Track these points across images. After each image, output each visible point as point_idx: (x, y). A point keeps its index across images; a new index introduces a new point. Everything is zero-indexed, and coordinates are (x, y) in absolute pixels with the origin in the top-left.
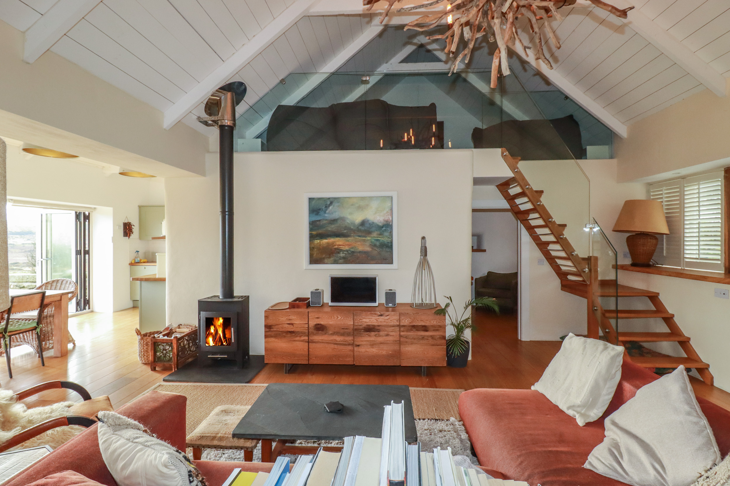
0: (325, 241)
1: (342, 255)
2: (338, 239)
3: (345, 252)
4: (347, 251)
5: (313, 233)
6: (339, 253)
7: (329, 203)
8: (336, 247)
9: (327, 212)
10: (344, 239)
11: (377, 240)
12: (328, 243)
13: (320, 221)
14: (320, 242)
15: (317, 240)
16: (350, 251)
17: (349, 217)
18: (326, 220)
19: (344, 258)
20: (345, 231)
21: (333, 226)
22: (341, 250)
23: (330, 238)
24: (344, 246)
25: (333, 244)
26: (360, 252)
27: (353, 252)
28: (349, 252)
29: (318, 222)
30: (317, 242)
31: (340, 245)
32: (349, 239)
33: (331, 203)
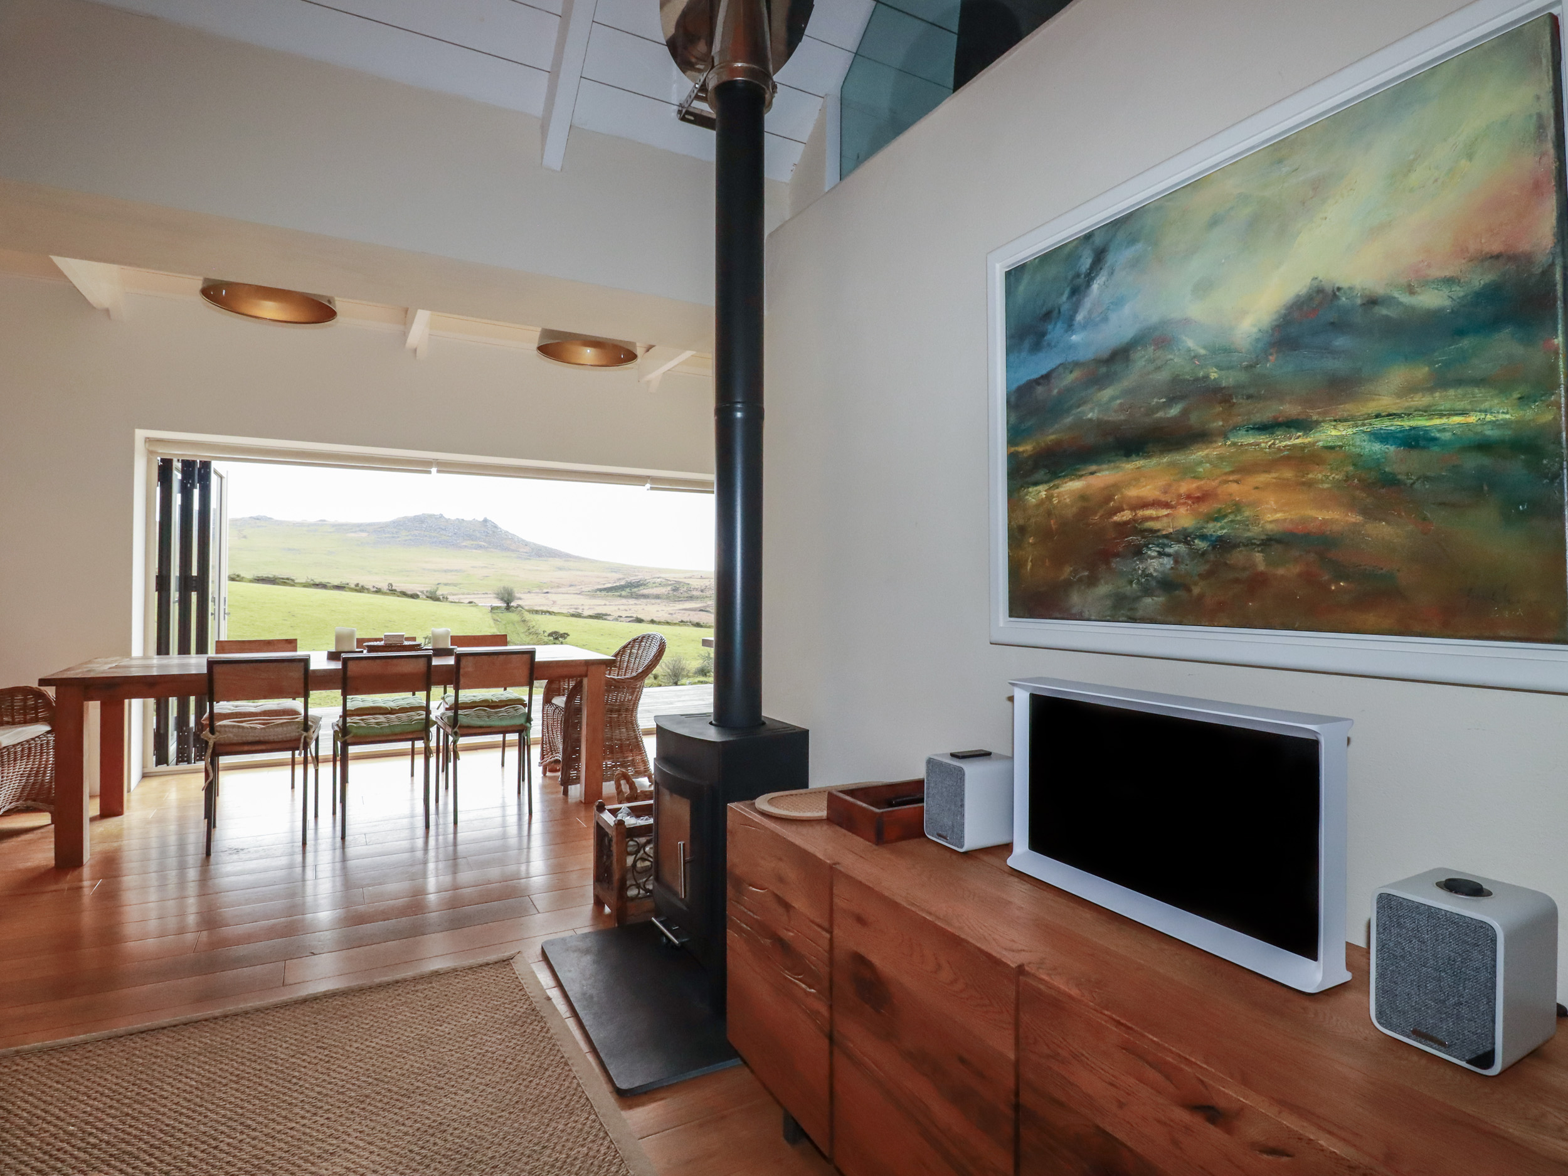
0: (1071, 487)
1: (1156, 565)
2: (1131, 466)
3: (1175, 548)
4: (1185, 537)
5: (1021, 449)
6: (1138, 552)
7: (1086, 262)
8: (1126, 515)
9: (1079, 317)
10: (1165, 460)
11: (1414, 441)
12: (1083, 497)
13: (1046, 378)
14: (1049, 498)
15: (1036, 484)
16: (1203, 537)
17: (1196, 310)
18: (1077, 364)
19: (1167, 584)
20: (1174, 411)
21: (1107, 393)
22: (1152, 531)
23: (1094, 468)
24: (1167, 505)
25: (1110, 498)
26: (1268, 542)
27: (1223, 545)
28: (1201, 545)
29: (1040, 389)
30: (1037, 494)
31: (1145, 505)
32: (1198, 454)
33: (1099, 257)
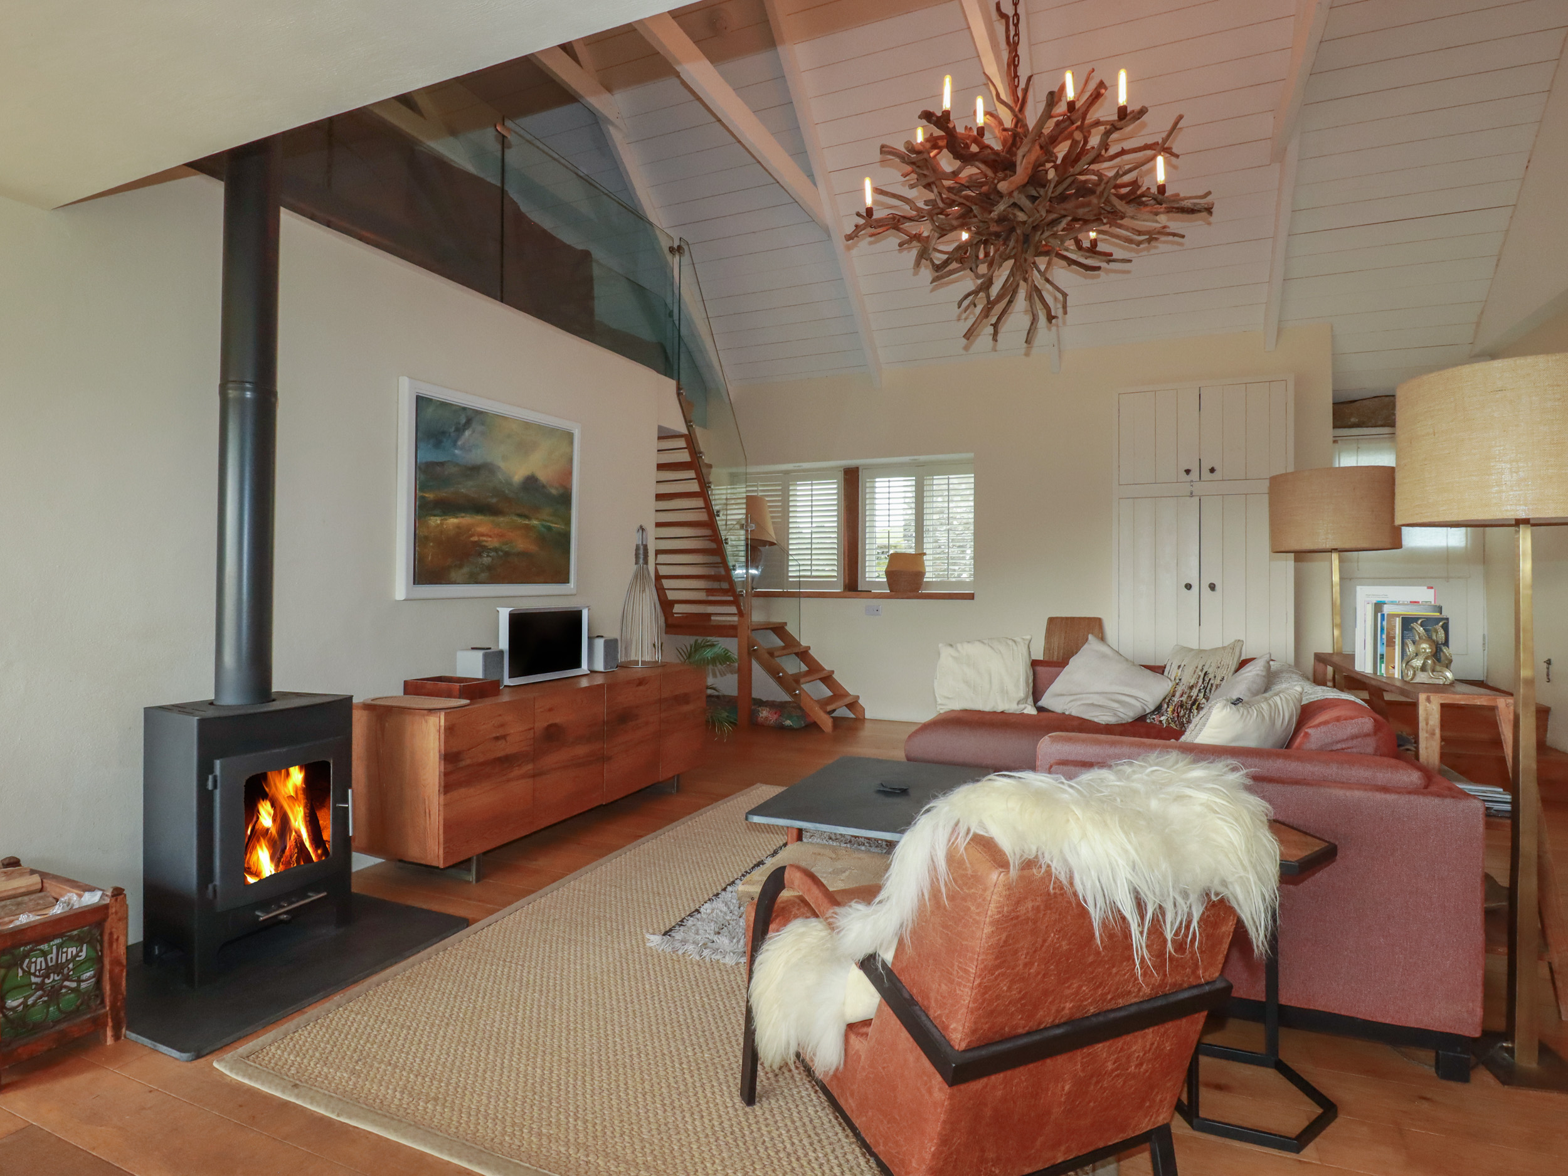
0: (452, 521)
1: (486, 560)
2: (479, 518)
3: (492, 554)
4: (496, 550)
5: (427, 495)
6: (480, 555)
7: (463, 420)
8: (475, 539)
9: (459, 443)
10: (491, 518)
11: (549, 529)
12: (458, 527)
13: (442, 464)
14: (442, 524)
15: (435, 516)
16: (502, 551)
17: (502, 464)
18: (457, 465)
19: (489, 568)
20: (494, 500)
21: (470, 483)
22: (485, 546)
23: (463, 515)
24: (490, 537)
25: (470, 530)
26: (519, 554)
27: (507, 554)
28: (501, 553)
29: (438, 469)
30: (435, 521)
31: (483, 535)
32: (501, 519)
33: (469, 422)
